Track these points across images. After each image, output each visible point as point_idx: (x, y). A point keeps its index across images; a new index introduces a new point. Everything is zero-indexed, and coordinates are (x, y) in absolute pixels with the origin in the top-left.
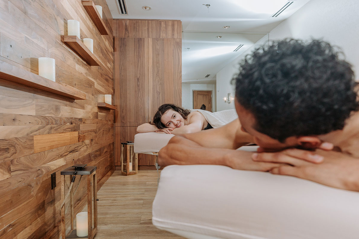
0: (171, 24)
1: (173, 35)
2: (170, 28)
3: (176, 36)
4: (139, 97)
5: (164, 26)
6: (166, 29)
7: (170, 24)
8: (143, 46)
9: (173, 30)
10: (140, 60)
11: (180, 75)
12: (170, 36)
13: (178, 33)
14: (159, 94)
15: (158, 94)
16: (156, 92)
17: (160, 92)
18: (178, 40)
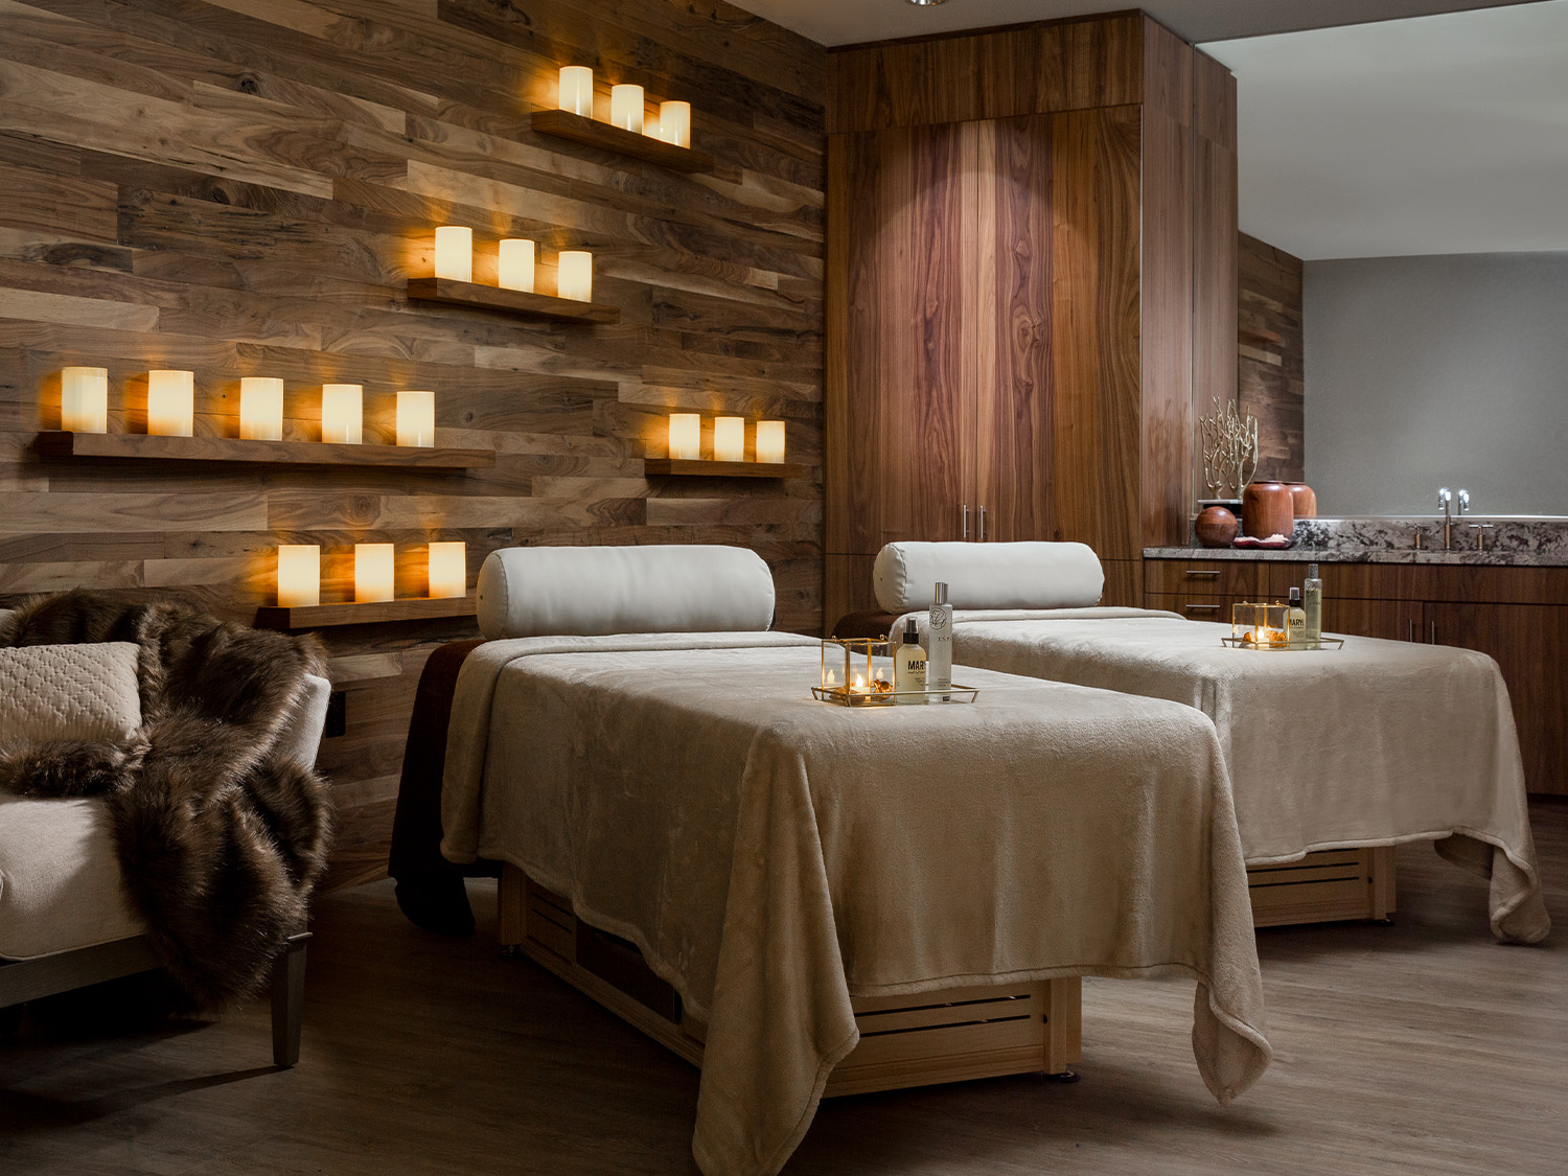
0: (1088, 38)
1: (1099, 90)
2: (1083, 61)
3: (1112, 96)
4: (934, 413)
5: (1057, 51)
6: (1064, 62)
7: (1085, 34)
8: (954, 162)
9: (1100, 66)
10: (937, 231)
11: (1132, 294)
12: (1082, 98)
13: (1122, 79)
14: (1029, 393)
15: (1023, 391)
16: (1010, 383)
17: (1032, 385)
18: (1121, 117)
